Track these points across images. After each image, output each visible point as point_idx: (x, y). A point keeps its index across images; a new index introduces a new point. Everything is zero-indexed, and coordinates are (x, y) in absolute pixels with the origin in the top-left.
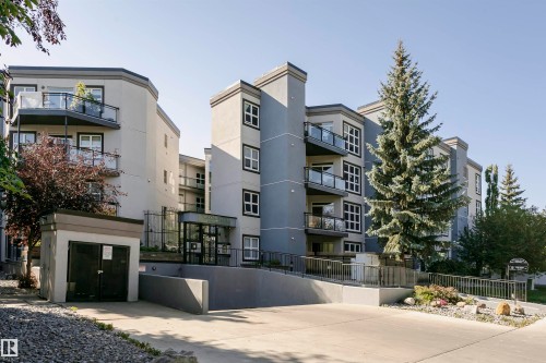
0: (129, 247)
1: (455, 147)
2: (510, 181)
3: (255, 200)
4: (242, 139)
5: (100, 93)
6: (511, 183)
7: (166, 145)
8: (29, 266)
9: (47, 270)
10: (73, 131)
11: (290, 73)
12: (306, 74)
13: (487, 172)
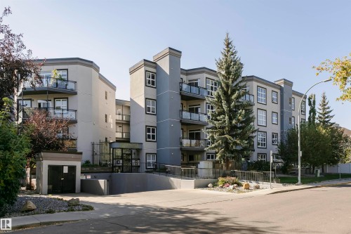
0: (76, 166)
1: (283, 85)
2: (324, 105)
3: (153, 131)
4: (145, 96)
5: (66, 73)
6: (325, 105)
7: (106, 98)
8: (30, 179)
9: (39, 180)
10: (51, 97)
11: (170, 54)
12: (181, 52)
13: (309, 99)
